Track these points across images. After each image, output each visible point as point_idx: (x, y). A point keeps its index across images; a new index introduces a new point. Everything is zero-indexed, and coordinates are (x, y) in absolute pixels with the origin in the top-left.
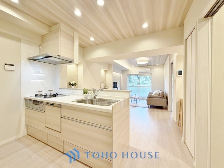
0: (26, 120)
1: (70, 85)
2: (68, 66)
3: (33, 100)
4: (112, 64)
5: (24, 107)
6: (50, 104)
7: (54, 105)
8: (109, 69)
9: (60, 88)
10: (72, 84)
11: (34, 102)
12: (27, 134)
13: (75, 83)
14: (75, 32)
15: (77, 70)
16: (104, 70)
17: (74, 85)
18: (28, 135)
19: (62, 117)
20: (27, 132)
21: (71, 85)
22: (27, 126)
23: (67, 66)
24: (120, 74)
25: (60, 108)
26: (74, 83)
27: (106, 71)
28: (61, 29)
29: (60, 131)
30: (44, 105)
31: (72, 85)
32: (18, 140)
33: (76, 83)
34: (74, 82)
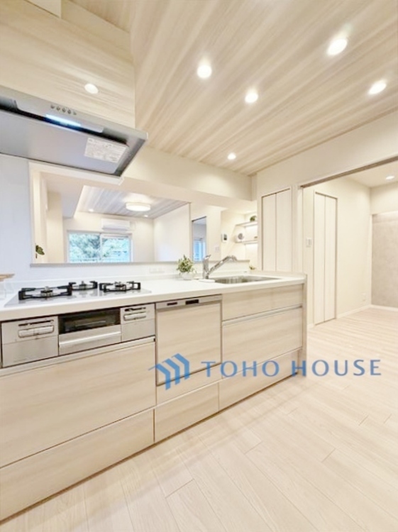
6: (183, 303)
7: (201, 301)
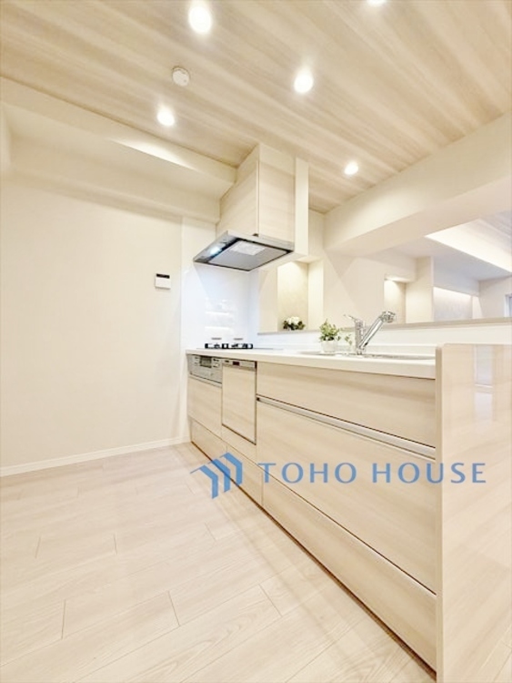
0: (188, 407)
1: (285, 327)
2: (280, 268)
3: (202, 357)
4: (429, 257)
5: (187, 374)
6: (231, 362)
7: (241, 363)
8: (418, 278)
9: (259, 334)
10: (292, 324)
11: (203, 362)
12: (189, 441)
13: (300, 323)
14: (298, 160)
15: (306, 285)
16: (398, 283)
17: (297, 328)
18: (193, 443)
19: (258, 399)
20: (191, 437)
21: (288, 326)
22: (191, 420)
23: (277, 270)
24: (468, 297)
25: (254, 373)
26: (296, 323)
27: (404, 286)
28: (261, 159)
29: (253, 440)
30: (220, 368)
31: (292, 327)
32: (174, 447)
33: (303, 323)
34: (297, 318)
